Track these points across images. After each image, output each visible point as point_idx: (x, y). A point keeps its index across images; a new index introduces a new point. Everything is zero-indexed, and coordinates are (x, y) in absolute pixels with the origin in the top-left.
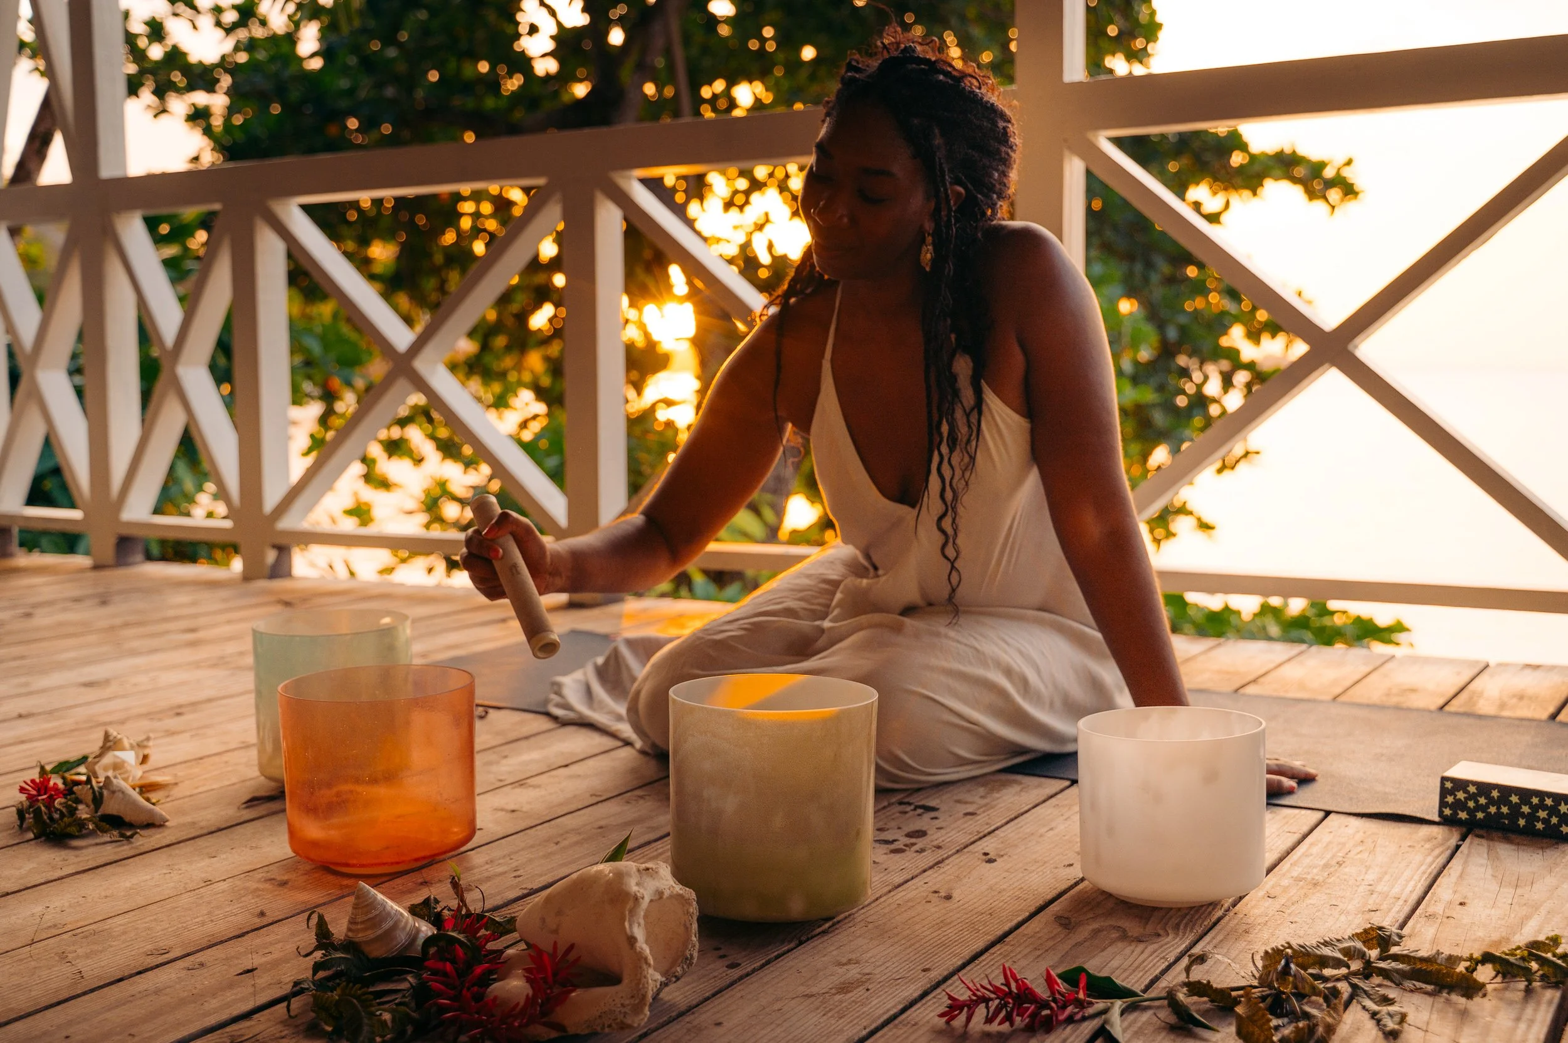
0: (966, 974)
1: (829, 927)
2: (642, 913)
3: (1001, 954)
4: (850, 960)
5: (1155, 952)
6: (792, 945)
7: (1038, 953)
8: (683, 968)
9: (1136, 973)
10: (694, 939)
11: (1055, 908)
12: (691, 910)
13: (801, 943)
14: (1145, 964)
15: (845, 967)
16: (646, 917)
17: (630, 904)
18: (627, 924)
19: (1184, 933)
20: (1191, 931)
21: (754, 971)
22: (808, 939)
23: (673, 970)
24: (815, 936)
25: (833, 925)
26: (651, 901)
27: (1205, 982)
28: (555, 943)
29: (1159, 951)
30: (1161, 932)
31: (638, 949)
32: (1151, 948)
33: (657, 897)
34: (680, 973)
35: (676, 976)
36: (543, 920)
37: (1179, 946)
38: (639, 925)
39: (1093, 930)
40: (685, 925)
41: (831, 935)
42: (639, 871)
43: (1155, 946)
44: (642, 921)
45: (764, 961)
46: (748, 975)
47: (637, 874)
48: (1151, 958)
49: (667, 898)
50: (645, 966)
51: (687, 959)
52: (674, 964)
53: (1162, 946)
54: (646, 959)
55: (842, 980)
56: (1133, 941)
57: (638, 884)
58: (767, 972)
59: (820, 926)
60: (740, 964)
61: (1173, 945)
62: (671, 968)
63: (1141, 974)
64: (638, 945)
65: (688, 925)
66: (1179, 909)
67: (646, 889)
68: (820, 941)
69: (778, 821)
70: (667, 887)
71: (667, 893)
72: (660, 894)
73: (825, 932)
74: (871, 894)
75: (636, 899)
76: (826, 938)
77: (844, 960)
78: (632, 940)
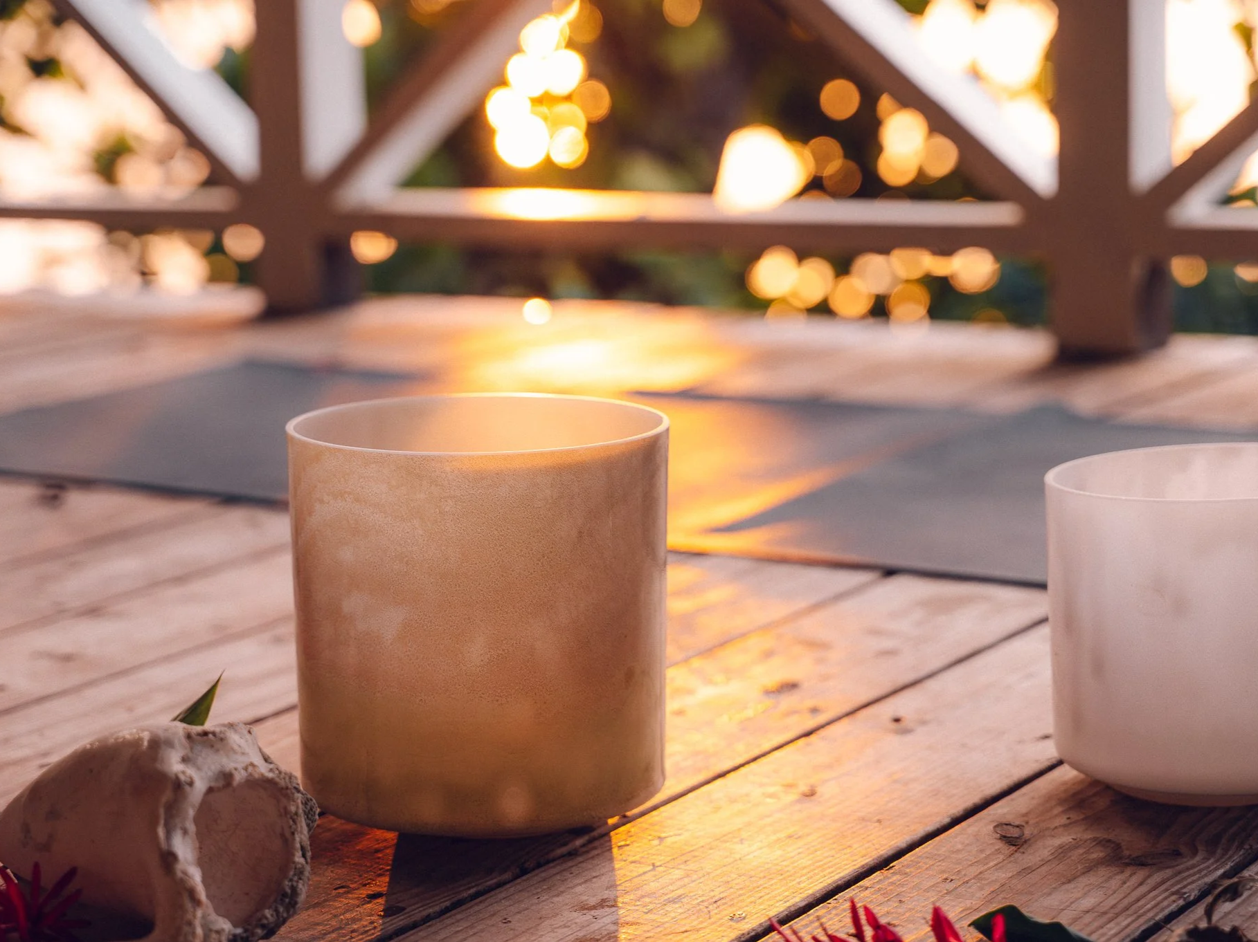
0: (806, 926)
1: (584, 845)
2: (191, 813)
3: (879, 890)
4: (603, 901)
5: (1163, 882)
6: (507, 876)
7: (950, 886)
8: (276, 911)
9: (1120, 919)
10: (298, 858)
11: (1000, 810)
12: (293, 809)
13: (524, 872)
14: (1140, 903)
15: (593, 912)
16: (197, 820)
17: (167, 796)
18: (161, 832)
19: (1226, 851)
20: (1240, 847)
21: (427, 919)
22: (539, 866)
23: (259, 915)
24: (554, 860)
25: (590, 841)
26: (210, 790)
27: (1227, 929)
28: (36, 867)
29: (1169, 883)
30: (1183, 849)
31: (179, 874)
32: (1157, 877)
33: (221, 783)
34: (271, 919)
35: (263, 926)
36: (26, 829)
37: (1210, 872)
38: (185, 832)
39: (1061, 847)
40: (282, 835)
41: (580, 859)
42: (189, 736)
43: (1169, 872)
44: (192, 827)
45: (448, 904)
46: (414, 926)
47: (184, 741)
48: (1152, 894)
49: (241, 785)
50: (189, 905)
51: (285, 895)
52: (261, 905)
53: (1180, 873)
54: (192, 893)
55: (581, 934)
56: (1128, 865)
57: (185, 760)
58: (448, 921)
59: (565, 844)
60: (404, 909)
61: (1200, 871)
62: (257, 910)
63: (1129, 920)
64: (179, 867)
65: (288, 834)
66: (1228, 810)
67: (199, 769)
68: (559, 868)
69: (476, 652)
70: (240, 766)
71: (239, 777)
72: (227, 777)
73: (572, 854)
74: (671, 786)
75: (179, 787)
76: (570, 864)
77: (593, 901)
78: (169, 859)
